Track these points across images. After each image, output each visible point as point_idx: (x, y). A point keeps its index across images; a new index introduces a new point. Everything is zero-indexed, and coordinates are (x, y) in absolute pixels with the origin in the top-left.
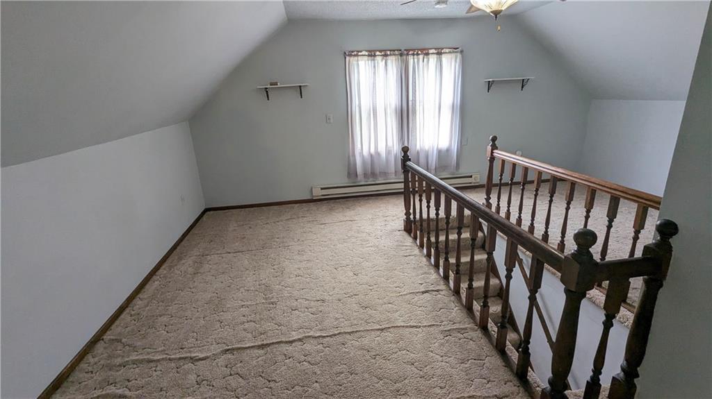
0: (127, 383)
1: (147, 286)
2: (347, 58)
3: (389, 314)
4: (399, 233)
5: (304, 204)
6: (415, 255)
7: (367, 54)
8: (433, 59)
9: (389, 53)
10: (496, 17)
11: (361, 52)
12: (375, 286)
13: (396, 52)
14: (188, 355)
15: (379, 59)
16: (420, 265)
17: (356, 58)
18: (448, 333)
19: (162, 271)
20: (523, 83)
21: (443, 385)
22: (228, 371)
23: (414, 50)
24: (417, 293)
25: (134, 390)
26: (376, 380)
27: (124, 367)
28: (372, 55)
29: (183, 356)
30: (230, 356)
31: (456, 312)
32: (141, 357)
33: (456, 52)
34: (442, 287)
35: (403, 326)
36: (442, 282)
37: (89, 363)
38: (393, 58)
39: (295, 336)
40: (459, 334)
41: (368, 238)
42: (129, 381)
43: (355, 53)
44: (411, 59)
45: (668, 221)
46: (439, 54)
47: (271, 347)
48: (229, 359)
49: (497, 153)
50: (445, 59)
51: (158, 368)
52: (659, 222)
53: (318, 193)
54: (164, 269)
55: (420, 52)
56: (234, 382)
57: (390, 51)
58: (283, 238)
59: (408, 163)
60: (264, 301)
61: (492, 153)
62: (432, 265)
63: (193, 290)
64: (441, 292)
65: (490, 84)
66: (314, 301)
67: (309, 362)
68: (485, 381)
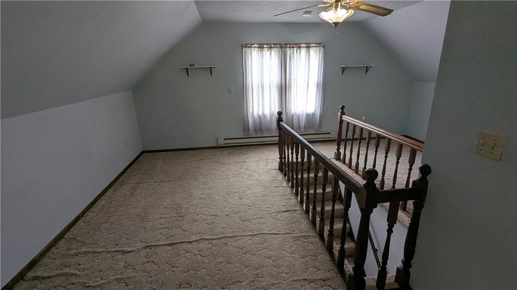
0: (78, 266)
1: (97, 204)
2: (244, 49)
3: (259, 225)
4: (274, 171)
5: (211, 150)
6: (283, 187)
7: (257, 46)
8: (303, 51)
9: (273, 46)
10: (336, 27)
11: (254, 44)
12: (252, 207)
13: (278, 46)
14: (121, 249)
15: (265, 50)
16: (286, 193)
17: (250, 49)
18: (297, 239)
19: (108, 193)
20: (367, 69)
21: (288, 272)
22: (146, 260)
23: (290, 44)
24: (281, 212)
25: (82, 270)
26: (244, 268)
27: (77, 256)
28: (261, 47)
29: (117, 249)
30: (148, 250)
31: (304, 225)
32: (89, 250)
33: (320, 46)
34: (298, 208)
35: (268, 234)
36: (298, 205)
37: (54, 253)
38: (276, 49)
39: (194, 238)
40: (304, 240)
41: (253, 174)
42: (79, 265)
43: (249, 45)
44: (288, 51)
45: (426, 165)
46: (308, 47)
47: (178, 245)
48: (148, 252)
49: (345, 118)
50: (312, 51)
51: (100, 257)
52: (421, 165)
53: (222, 142)
54: (110, 192)
55: (294, 46)
56: (149, 267)
57: (274, 44)
58: (195, 172)
59: (281, 123)
60: (176, 215)
61: (341, 117)
62: (293, 193)
63: (128, 206)
64: (297, 212)
65: (343, 69)
66: (210, 216)
67: (201, 255)
68: (316, 270)
